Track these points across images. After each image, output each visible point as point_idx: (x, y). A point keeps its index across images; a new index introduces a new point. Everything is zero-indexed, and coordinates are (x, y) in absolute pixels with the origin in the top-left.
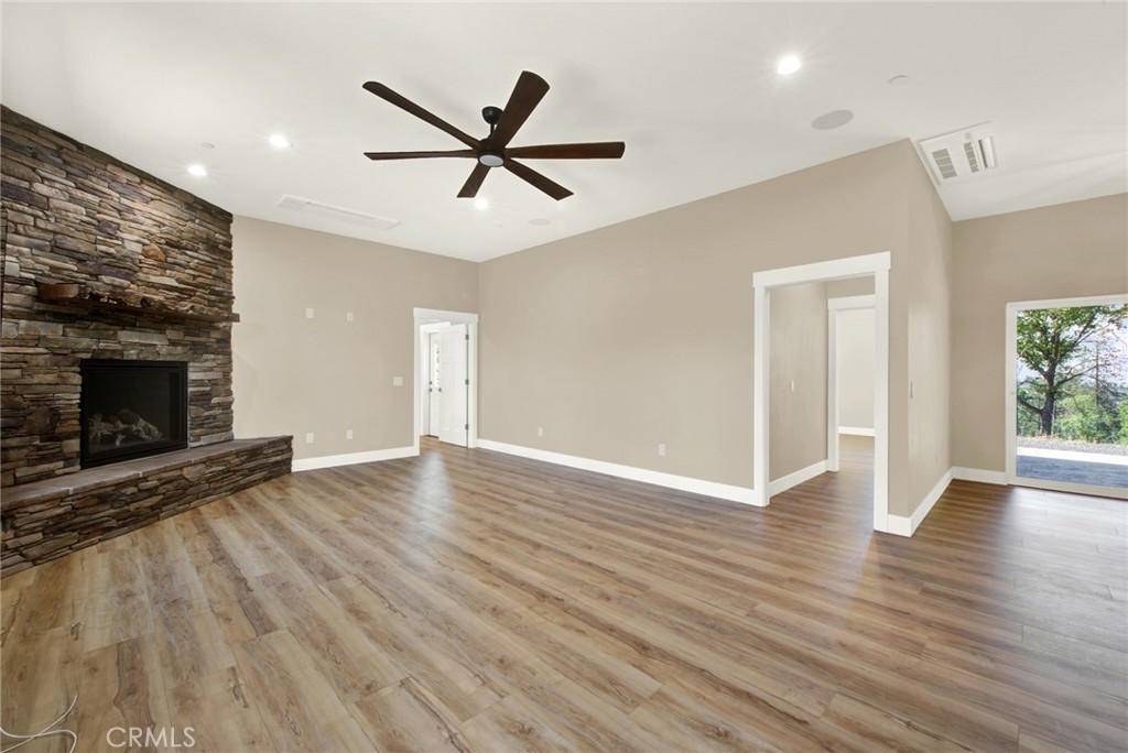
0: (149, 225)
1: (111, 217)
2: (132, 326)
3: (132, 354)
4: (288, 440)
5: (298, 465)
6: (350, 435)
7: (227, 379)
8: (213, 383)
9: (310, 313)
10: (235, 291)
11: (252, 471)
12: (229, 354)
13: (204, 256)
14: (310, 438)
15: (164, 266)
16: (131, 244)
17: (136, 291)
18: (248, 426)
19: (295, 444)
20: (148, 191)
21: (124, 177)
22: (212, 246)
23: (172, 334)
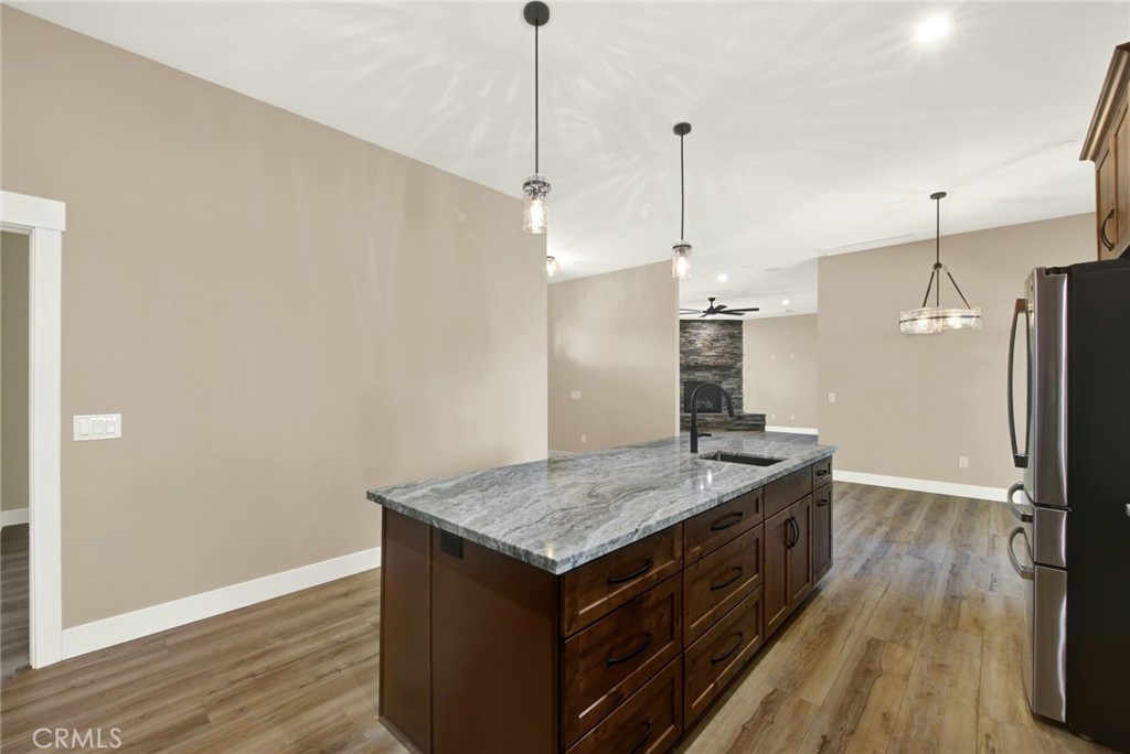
0: (705, 337)
1: (693, 338)
2: (700, 370)
3: (699, 379)
4: (763, 417)
5: (768, 428)
6: (793, 418)
7: (740, 387)
8: (733, 389)
9: (773, 357)
10: (744, 352)
11: (738, 425)
12: (741, 378)
13: (728, 341)
14: (773, 416)
15: (711, 349)
16: (699, 344)
17: (700, 360)
18: (749, 408)
19: (767, 419)
20: (704, 326)
21: (696, 324)
22: (732, 336)
23: (714, 372)
